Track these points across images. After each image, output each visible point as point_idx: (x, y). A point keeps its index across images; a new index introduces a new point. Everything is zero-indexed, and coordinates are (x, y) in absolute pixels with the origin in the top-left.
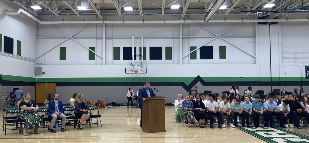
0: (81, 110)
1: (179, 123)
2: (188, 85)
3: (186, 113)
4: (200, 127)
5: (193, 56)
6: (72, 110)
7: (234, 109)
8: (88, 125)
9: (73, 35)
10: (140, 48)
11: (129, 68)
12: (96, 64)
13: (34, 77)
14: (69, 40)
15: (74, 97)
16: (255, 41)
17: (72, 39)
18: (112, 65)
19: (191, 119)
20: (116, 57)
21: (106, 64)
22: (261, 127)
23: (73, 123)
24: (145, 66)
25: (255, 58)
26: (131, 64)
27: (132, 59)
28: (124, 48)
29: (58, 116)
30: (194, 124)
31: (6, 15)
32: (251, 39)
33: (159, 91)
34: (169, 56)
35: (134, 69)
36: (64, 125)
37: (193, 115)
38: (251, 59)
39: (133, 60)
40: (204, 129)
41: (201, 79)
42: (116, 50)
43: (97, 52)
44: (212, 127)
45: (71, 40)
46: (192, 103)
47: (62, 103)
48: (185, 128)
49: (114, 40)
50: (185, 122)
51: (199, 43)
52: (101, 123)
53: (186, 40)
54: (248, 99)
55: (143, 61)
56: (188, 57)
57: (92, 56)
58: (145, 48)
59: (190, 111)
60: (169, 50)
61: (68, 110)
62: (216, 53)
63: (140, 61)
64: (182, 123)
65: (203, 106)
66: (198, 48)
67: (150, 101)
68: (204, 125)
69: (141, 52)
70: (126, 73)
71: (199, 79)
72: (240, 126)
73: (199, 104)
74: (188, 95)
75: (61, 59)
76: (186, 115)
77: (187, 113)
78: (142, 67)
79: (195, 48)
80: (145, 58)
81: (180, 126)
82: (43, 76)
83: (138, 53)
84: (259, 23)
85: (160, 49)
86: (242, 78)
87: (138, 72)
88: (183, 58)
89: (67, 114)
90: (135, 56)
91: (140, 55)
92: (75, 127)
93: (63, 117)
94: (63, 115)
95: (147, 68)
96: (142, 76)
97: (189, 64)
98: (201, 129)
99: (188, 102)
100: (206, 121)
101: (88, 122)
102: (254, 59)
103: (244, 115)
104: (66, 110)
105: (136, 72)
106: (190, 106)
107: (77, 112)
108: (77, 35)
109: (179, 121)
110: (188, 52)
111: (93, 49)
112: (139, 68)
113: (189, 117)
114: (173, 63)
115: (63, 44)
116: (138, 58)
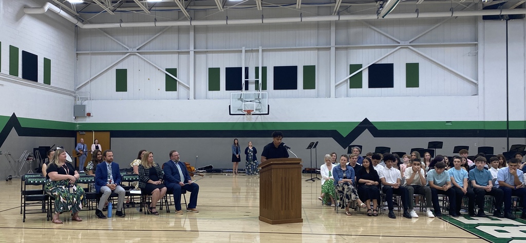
0: (151, 181)
1: (329, 207)
2: (345, 135)
3: (341, 189)
4: (369, 215)
5: (355, 82)
6: (136, 180)
7: (435, 182)
8: (164, 208)
9: (137, 48)
10: (257, 69)
11: (236, 105)
12: (178, 99)
13: (74, 121)
14: (132, 56)
15: (139, 158)
16: (477, 53)
17: (137, 54)
18: (207, 100)
19: (350, 200)
20: (214, 85)
21: (195, 98)
22: (487, 217)
23: (138, 203)
24: (265, 102)
25: (476, 85)
26: (240, 99)
27: (241, 89)
28: (229, 70)
29: (112, 191)
30: (356, 209)
31: (24, 14)
32: (468, 50)
33: (289, 148)
34: (310, 84)
35: (245, 107)
36: (121, 206)
37: (355, 193)
38: (469, 88)
39: (244, 92)
40: (375, 219)
41: (371, 125)
42: (213, 74)
43: (180, 78)
44: (392, 216)
45: (135, 56)
46: (352, 171)
47: (119, 168)
48: (339, 216)
49: (210, 55)
50: (340, 206)
51: (367, 58)
53: (343, 52)
54: (458, 162)
55: (261, 92)
56: (346, 85)
57: (171, 85)
58: (264, 69)
59: (348, 185)
60: (310, 72)
61: (129, 181)
62: (400, 76)
63: (257, 92)
64: (333, 207)
65: (374, 176)
66: (365, 66)
67: (273, 166)
69: (257, 77)
70: (230, 114)
71: (366, 126)
72: (444, 213)
73: (368, 172)
74: (345, 156)
75: (118, 90)
76: (340, 192)
77: (343, 189)
78: (260, 103)
79: (360, 66)
80: (264, 88)
81: (330, 212)
82: (88, 120)
83: (252, 77)
84: (485, 18)
85: (294, 69)
86: (449, 124)
87: (252, 113)
88: (336, 86)
89: (127, 187)
90: (247, 83)
91: (257, 82)
92: (141, 210)
93: (120, 192)
95: (268, 106)
96: (260, 119)
97: (347, 96)
99: (344, 169)
101: (164, 201)
102: (473, 86)
103: (454, 193)
104: (126, 181)
105: (249, 112)
106: (349, 175)
107: (144, 185)
108: (146, 47)
109: (328, 203)
110: (346, 75)
111: (174, 71)
112: (254, 106)
113: (348, 197)
114: (318, 96)
115: (121, 64)
116: (252, 87)
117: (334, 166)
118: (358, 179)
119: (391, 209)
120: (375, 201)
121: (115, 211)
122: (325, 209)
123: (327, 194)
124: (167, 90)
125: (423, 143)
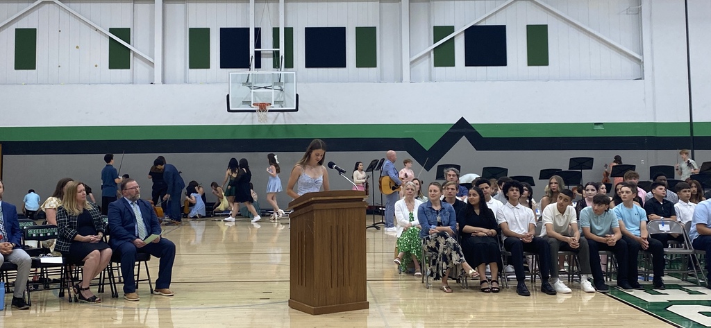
0: (79, 236)
1: (410, 277)
2: (428, 147)
3: (433, 244)
4: (483, 290)
5: (443, 57)
6: (53, 237)
7: (592, 230)
8: (107, 288)
10: (276, 31)
11: (240, 94)
12: (133, 83)
14: (47, 6)
15: (58, 194)
16: (640, 10)
17: (57, 1)
18: (186, 85)
19: (450, 265)
20: (198, 59)
21: (163, 82)
23: (55, 281)
24: (291, 90)
25: (640, 62)
26: (247, 83)
27: (247, 66)
28: (225, 32)
29: (6, 259)
30: (458, 281)
32: (627, 3)
33: (344, 172)
34: (367, 58)
35: (255, 99)
36: (23, 286)
37: (458, 252)
38: (629, 66)
39: (253, 71)
40: (495, 297)
41: (470, 131)
42: (198, 38)
43: (137, 45)
44: (522, 291)
45: (51, 5)
46: (450, 211)
47: (16, 213)
48: (430, 294)
49: (191, 5)
50: (432, 275)
51: (461, 16)
52: (149, 280)
53: (422, 6)
54: (627, 192)
55: (283, 71)
56: (428, 60)
57: (120, 57)
58: (289, 32)
59: (446, 238)
60: (367, 37)
61: (38, 238)
62: (516, 46)
63: (276, 72)
64: (419, 276)
65: (488, 219)
66: (459, 30)
67: (315, 206)
68: (497, 282)
69: (276, 44)
70: (229, 110)
71: (463, 131)
72: (609, 284)
73: (477, 212)
74: (435, 184)
75: (17, 67)
76: (431, 249)
77: (438, 244)
78: (281, 90)
79: (450, 29)
80: (289, 64)
81: (413, 287)
83: (267, 46)
85: (340, 32)
86: (600, 128)
87: (268, 108)
88: (412, 63)
89: (35, 250)
90: (258, 55)
91: (276, 54)
92: (62, 295)
93: (22, 261)
94: (21, 254)
95: (297, 96)
96: (281, 119)
97: (431, 80)
98: (486, 297)
99: (437, 208)
100: (500, 269)
101: (107, 275)
102: (634, 64)
104: (32, 238)
105: (263, 107)
106: (446, 219)
107: (66, 246)
109: (409, 270)
110: (427, 45)
111: (125, 33)
112: (271, 95)
113: (446, 259)
114: (381, 80)
115: (25, 19)
116: (267, 62)
117: (418, 203)
118: (461, 227)
119: (521, 279)
120: (494, 265)
121: (11, 297)
122: (404, 282)
123: (407, 254)
124: (111, 67)
125: (561, 159)
